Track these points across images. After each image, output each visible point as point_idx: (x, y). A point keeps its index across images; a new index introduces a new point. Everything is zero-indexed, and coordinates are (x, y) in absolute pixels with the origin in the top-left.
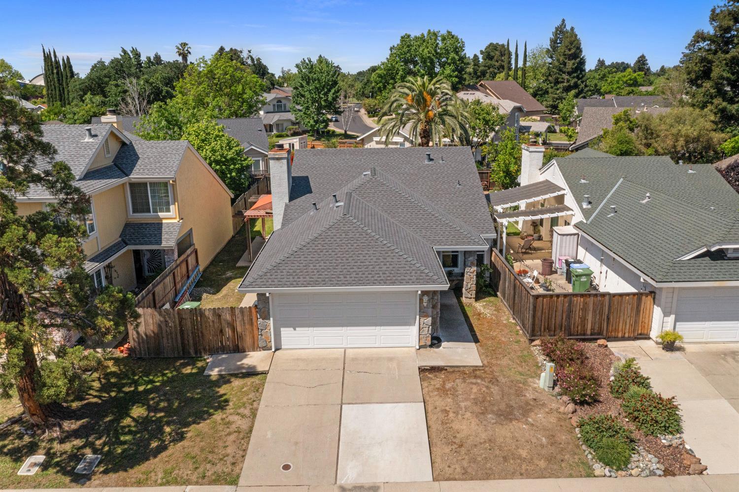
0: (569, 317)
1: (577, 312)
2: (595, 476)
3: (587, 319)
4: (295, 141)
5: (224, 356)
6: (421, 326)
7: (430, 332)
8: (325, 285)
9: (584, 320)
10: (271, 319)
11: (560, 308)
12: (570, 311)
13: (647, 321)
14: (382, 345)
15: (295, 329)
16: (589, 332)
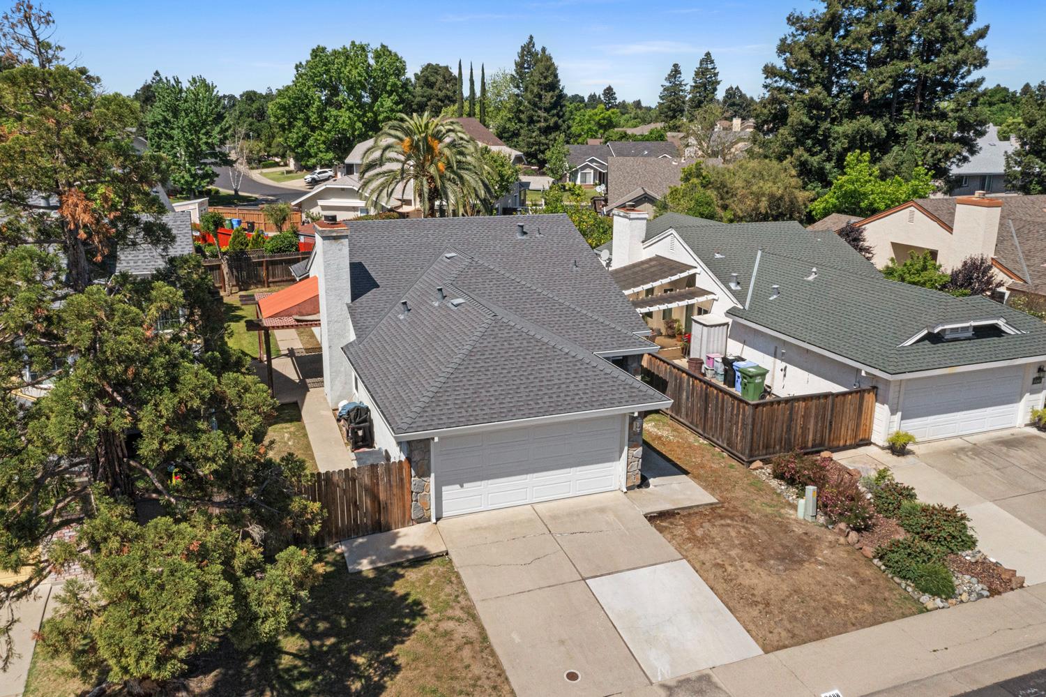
1: (798, 421)
2: (928, 611)
3: (809, 429)
4: (191, 207)
5: (360, 540)
6: (630, 460)
7: (640, 467)
8: (514, 416)
9: (805, 429)
10: (433, 475)
11: (780, 417)
12: (791, 419)
13: (868, 424)
15: (462, 486)
16: (810, 444)
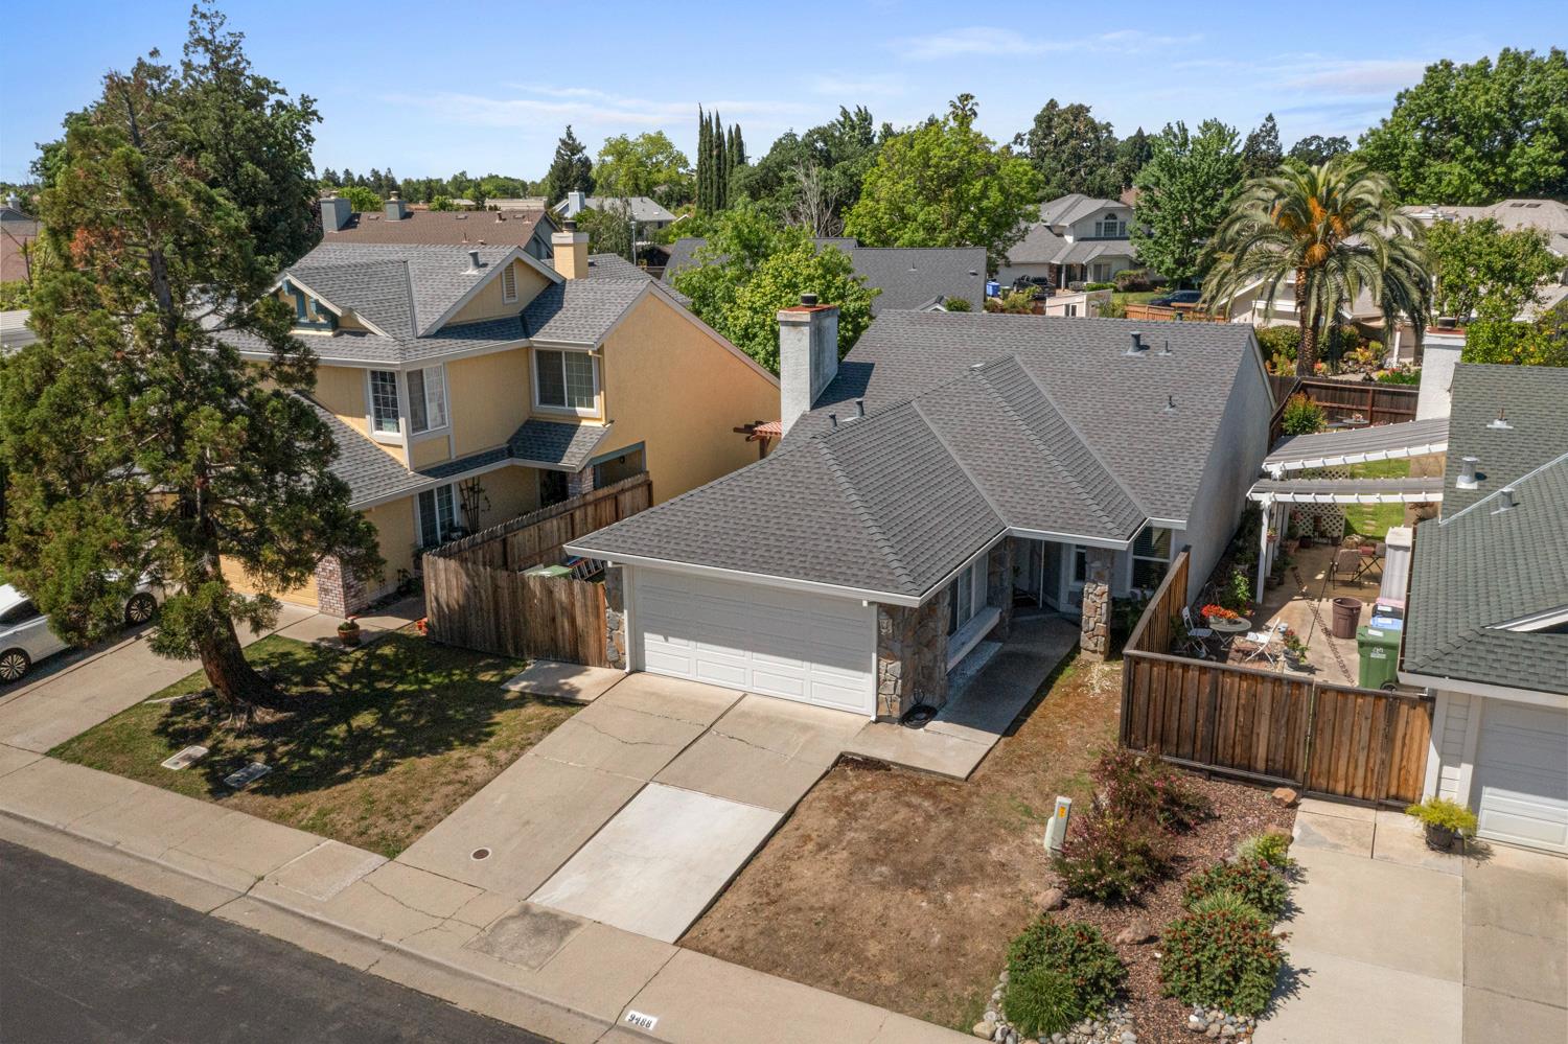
0: (1211, 720)
1: (1233, 712)
2: (972, 1034)
3: (1258, 735)
4: (1077, 299)
5: (553, 665)
6: (882, 676)
7: (899, 691)
9: (1249, 734)
10: (625, 612)
11: (1191, 694)
12: (1215, 708)
13: (1413, 767)
14: (814, 701)
15: (666, 640)
16: (1261, 765)
